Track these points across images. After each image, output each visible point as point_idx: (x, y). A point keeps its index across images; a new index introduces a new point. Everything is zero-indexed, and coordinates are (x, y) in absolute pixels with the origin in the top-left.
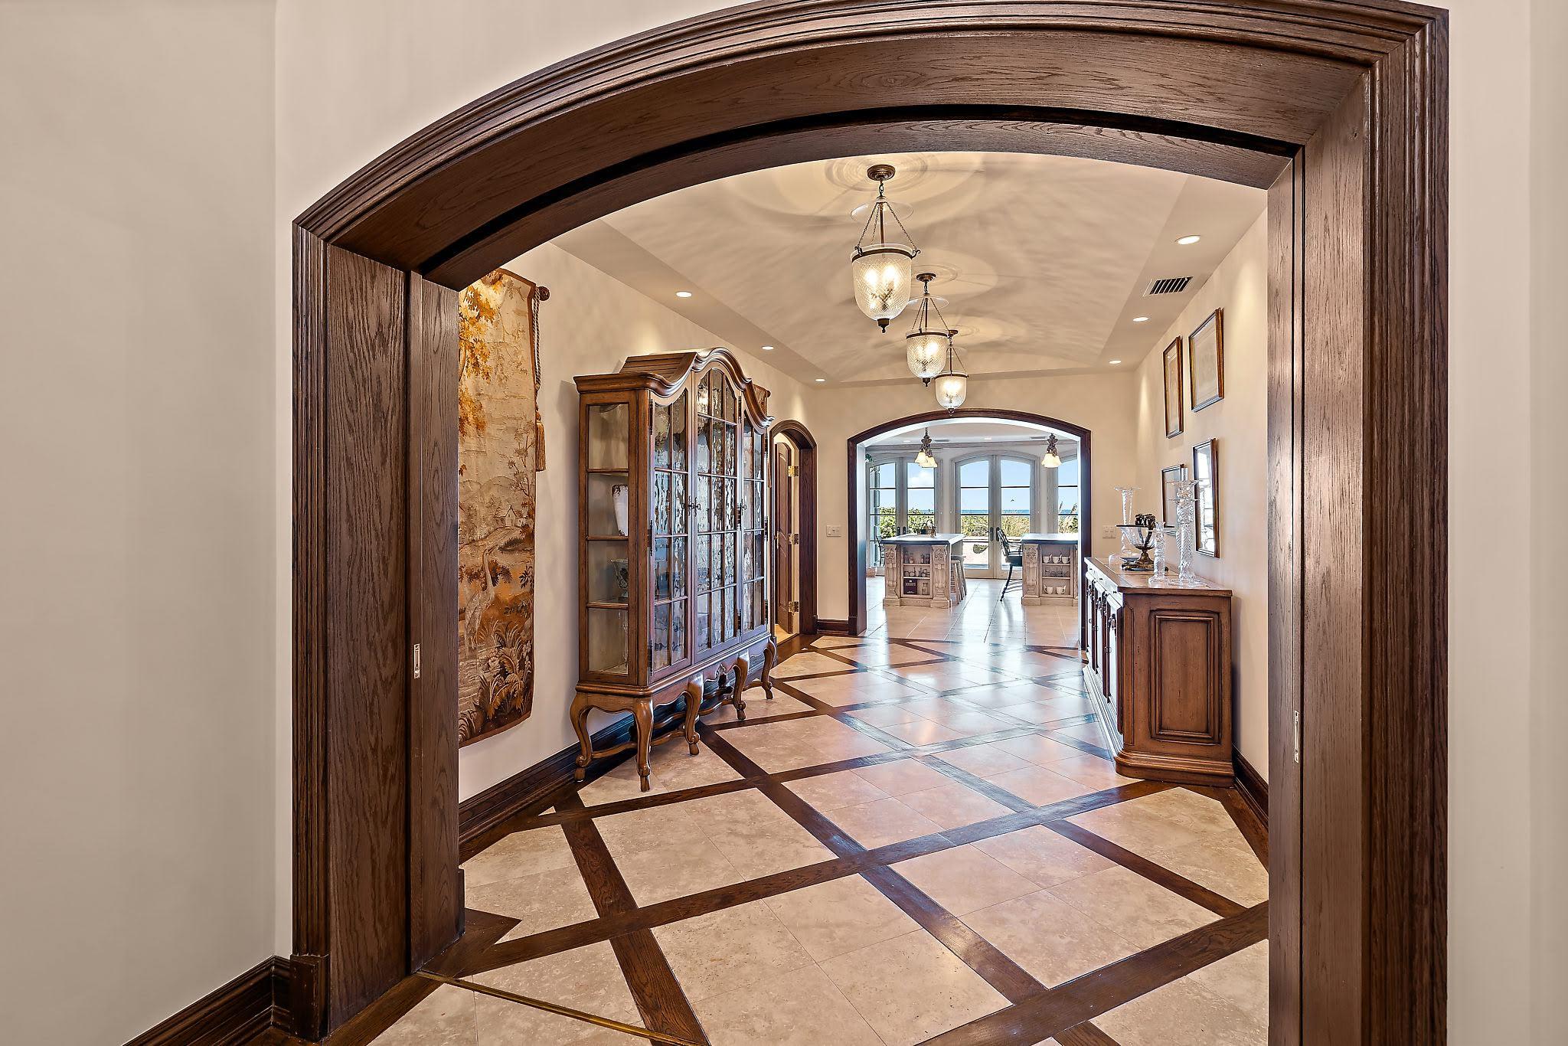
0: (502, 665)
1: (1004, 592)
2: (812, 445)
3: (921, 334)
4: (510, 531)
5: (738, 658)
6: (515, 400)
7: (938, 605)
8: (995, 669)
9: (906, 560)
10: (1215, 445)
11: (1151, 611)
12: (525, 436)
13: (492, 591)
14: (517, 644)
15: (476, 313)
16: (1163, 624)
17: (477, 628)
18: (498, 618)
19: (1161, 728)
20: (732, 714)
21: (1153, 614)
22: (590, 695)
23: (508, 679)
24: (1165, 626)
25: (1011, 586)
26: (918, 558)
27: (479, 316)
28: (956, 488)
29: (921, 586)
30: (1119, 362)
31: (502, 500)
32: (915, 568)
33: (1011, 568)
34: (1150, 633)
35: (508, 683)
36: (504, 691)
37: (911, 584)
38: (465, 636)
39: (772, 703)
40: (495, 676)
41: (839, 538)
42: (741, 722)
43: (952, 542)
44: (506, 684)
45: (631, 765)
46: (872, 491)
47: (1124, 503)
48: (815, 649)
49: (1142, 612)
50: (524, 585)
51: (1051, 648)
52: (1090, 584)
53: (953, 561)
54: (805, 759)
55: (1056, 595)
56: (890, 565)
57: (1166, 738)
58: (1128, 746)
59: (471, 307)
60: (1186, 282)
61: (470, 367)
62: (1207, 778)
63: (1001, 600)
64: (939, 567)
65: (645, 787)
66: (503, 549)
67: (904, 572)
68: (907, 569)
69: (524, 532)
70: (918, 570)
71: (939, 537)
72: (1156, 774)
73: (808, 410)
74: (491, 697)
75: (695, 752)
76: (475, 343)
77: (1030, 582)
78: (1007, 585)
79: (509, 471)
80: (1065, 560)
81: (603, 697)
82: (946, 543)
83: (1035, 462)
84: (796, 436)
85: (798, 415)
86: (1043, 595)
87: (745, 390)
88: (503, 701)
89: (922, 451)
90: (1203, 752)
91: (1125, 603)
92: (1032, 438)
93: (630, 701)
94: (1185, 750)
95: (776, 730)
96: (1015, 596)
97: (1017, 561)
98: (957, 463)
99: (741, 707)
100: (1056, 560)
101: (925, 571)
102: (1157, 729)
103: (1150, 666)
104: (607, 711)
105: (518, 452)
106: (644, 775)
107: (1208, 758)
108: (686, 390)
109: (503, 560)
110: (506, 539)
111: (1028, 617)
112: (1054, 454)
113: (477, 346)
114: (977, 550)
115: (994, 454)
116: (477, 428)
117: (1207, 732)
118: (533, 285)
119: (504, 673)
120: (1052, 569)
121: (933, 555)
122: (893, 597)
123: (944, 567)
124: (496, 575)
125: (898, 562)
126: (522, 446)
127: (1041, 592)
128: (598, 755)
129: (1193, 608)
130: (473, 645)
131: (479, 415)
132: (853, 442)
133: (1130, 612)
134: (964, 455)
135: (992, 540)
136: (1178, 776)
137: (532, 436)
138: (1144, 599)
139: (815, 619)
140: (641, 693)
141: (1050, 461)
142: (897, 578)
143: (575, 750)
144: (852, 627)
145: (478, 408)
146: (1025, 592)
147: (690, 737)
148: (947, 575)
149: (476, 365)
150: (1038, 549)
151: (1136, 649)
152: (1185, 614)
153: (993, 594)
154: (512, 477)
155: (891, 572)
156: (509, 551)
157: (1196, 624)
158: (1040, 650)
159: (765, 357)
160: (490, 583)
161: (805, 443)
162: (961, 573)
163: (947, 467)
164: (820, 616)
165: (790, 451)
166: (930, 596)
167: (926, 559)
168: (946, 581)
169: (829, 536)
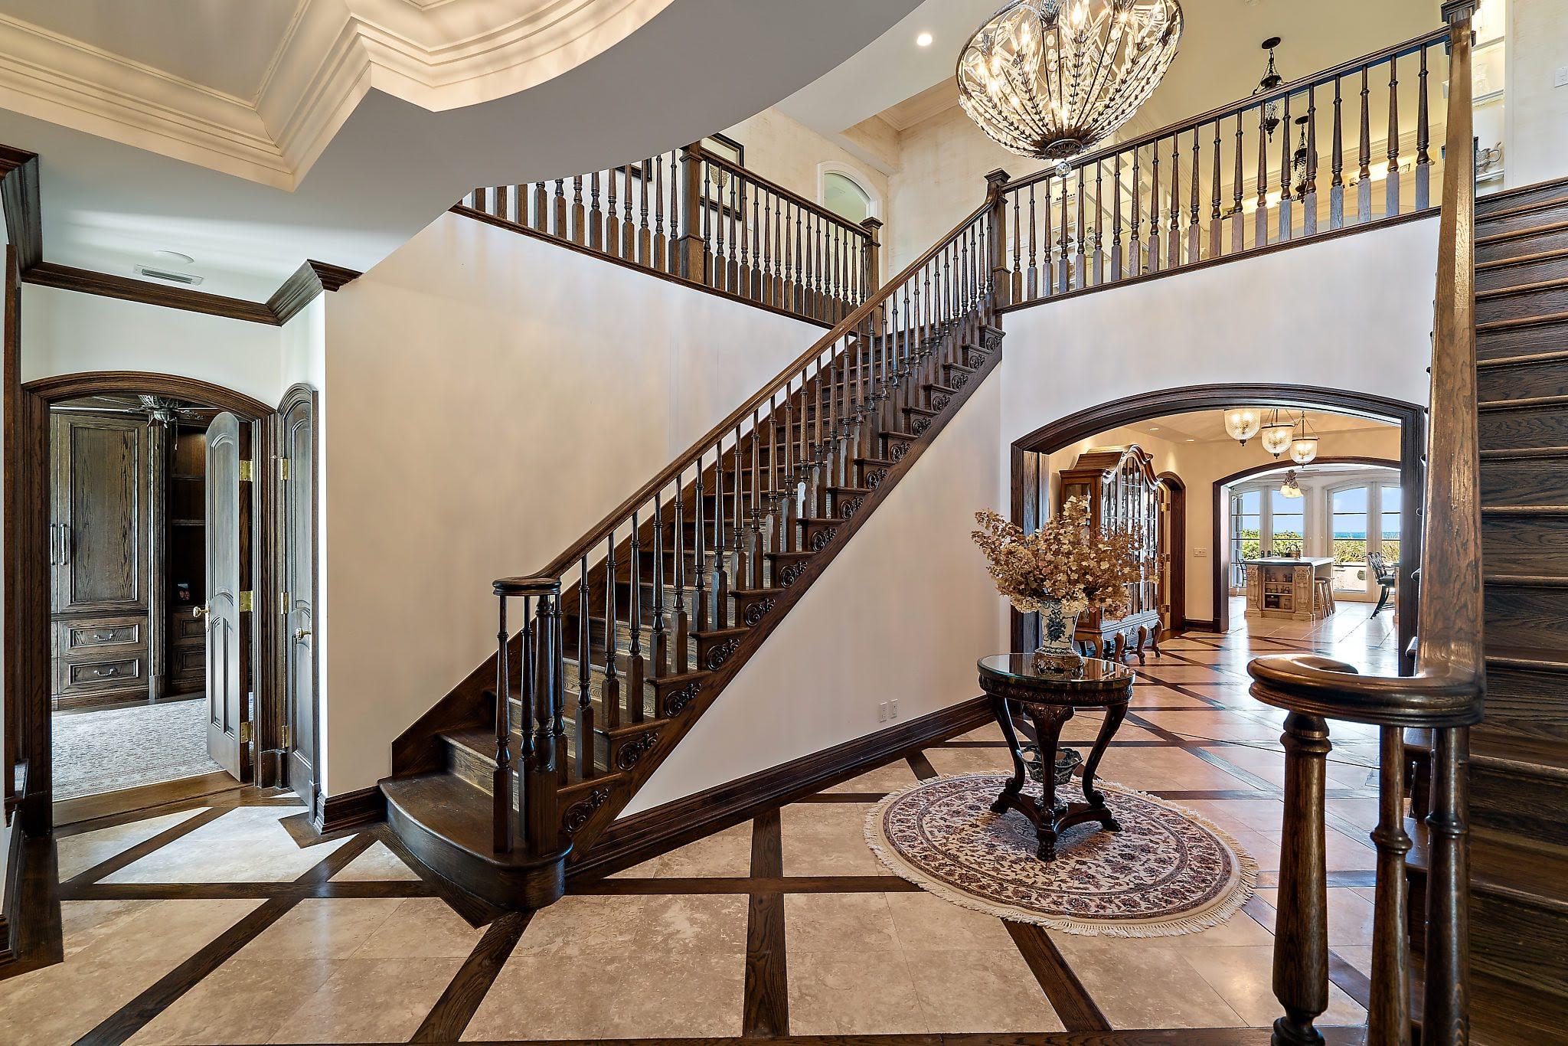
5: (1141, 626)
7: (1301, 619)
9: (1268, 579)
25: (1384, 608)
26: (1280, 577)
28: (1328, 514)
29: (1283, 601)
32: (1277, 585)
37: (1272, 599)
39: (1160, 659)
41: (1205, 558)
42: (1143, 665)
43: (1314, 564)
48: (1184, 638)
53: (1318, 582)
56: (1252, 585)
63: (1373, 618)
64: (1302, 586)
67: (1266, 589)
68: (1269, 587)
70: (1280, 587)
71: (1303, 560)
73: (1180, 462)
78: (1379, 608)
82: (1309, 564)
84: (1170, 482)
85: (1171, 467)
87: (1145, 465)
89: (1286, 483)
95: (1166, 669)
96: (1389, 616)
98: (1329, 490)
99: (1142, 657)
101: (1287, 589)
114: (1362, 576)
115: (1370, 480)
121: (1295, 575)
122: (1256, 610)
123: (1307, 586)
125: (1260, 581)
132: (1217, 485)
134: (1337, 483)
135: (1369, 564)
139: (1183, 619)
142: (1259, 594)
144: (1217, 625)
148: (1310, 593)
153: (1363, 614)
155: (1253, 589)
161: (1175, 486)
162: (1327, 592)
163: (1317, 493)
164: (1188, 616)
165: (1162, 492)
166: (1293, 610)
167: (1289, 579)
168: (1310, 599)
169: (1196, 556)
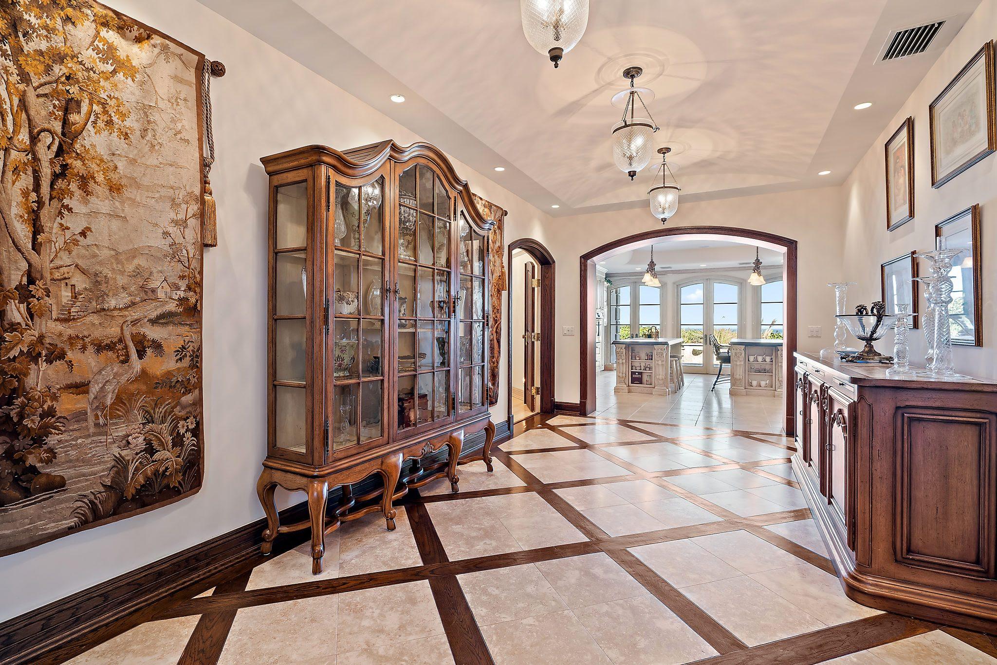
0: (149, 443)
1: (714, 385)
2: (551, 262)
3: (626, 126)
4: (165, 303)
5: (451, 437)
6: (171, 169)
7: (660, 393)
8: (707, 454)
9: (633, 357)
10: (976, 212)
11: (898, 408)
12: (184, 206)
13: (137, 364)
14: (169, 419)
15: (111, 68)
16: (915, 424)
17: (109, 402)
18: (146, 393)
19: (909, 551)
20: (445, 488)
21: (900, 412)
22: (273, 471)
23: (156, 456)
24: (918, 428)
25: (721, 380)
26: (643, 355)
27: (114, 72)
28: (678, 304)
29: (645, 378)
30: (829, 172)
31: (155, 271)
32: (640, 364)
33: (721, 366)
34: (895, 435)
35: (156, 461)
36: (149, 469)
37: (637, 376)
38: (89, 410)
39: (492, 475)
40: (137, 454)
41: (573, 337)
42: (454, 495)
43: (671, 343)
44: (153, 461)
45: (307, 546)
46: (613, 308)
47: (837, 299)
48: (550, 427)
49: (884, 408)
50: (180, 359)
51: (757, 433)
52: (800, 376)
53: (672, 359)
54: (494, 543)
55: (760, 388)
56: (621, 361)
57: (916, 563)
58: (863, 566)
59: (104, 61)
60: (937, 29)
61: (101, 124)
62: (978, 623)
63: (712, 391)
64: (660, 363)
65: (317, 570)
66: (154, 322)
67: (632, 366)
68: (634, 364)
69: (181, 304)
70: (643, 365)
71: (660, 340)
72: (903, 608)
73: (547, 230)
74: (130, 475)
75: (392, 527)
76: (109, 100)
77: (738, 377)
78: (717, 379)
79: (163, 241)
80: (768, 359)
81: (283, 474)
82: (666, 344)
83: (742, 283)
84: (539, 255)
86: (748, 387)
87: (461, 192)
88: (147, 479)
89: (648, 272)
90: (973, 587)
91: (861, 396)
92: (740, 264)
93: (304, 480)
94: (944, 581)
95: (481, 505)
96: (725, 387)
97: (726, 360)
98: (678, 286)
99: (454, 482)
100: (760, 359)
101: (649, 366)
102: (905, 550)
103: (894, 474)
104: (286, 489)
105: (176, 222)
106: (317, 558)
107: (979, 596)
108: (382, 177)
109: (153, 333)
110: (159, 312)
111: (735, 405)
112: (759, 274)
113: (112, 103)
114: (695, 353)
115: (707, 278)
116: (110, 190)
117: (978, 562)
118: (201, 56)
119: (150, 450)
120: (757, 366)
121: (655, 353)
122: (624, 386)
123: (664, 363)
124: (144, 347)
125: (627, 359)
126: (180, 217)
127: (746, 385)
128: (284, 529)
129: (959, 406)
130: (101, 421)
131: (114, 176)
132: (584, 259)
133: (867, 408)
134: (684, 280)
135: (706, 343)
136: (933, 615)
137: (194, 208)
138: (888, 394)
139: (553, 401)
140: (316, 474)
141: (755, 279)
142: (626, 370)
143: (262, 524)
144: (583, 409)
145: (112, 168)
146: (733, 385)
147: (387, 512)
148: (666, 369)
149: (109, 123)
150: (745, 350)
151: (875, 453)
152: (946, 413)
153: (706, 386)
154: (167, 248)
155: (621, 365)
156: (162, 324)
157: (963, 426)
158: (747, 435)
159: (499, 179)
160: (134, 355)
161: (545, 261)
162: (679, 368)
163: (670, 288)
164: (557, 399)
165: (533, 267)
166: (653, 386)
167: (650, 357)
168: (666, 374)
169: (565, 335)
